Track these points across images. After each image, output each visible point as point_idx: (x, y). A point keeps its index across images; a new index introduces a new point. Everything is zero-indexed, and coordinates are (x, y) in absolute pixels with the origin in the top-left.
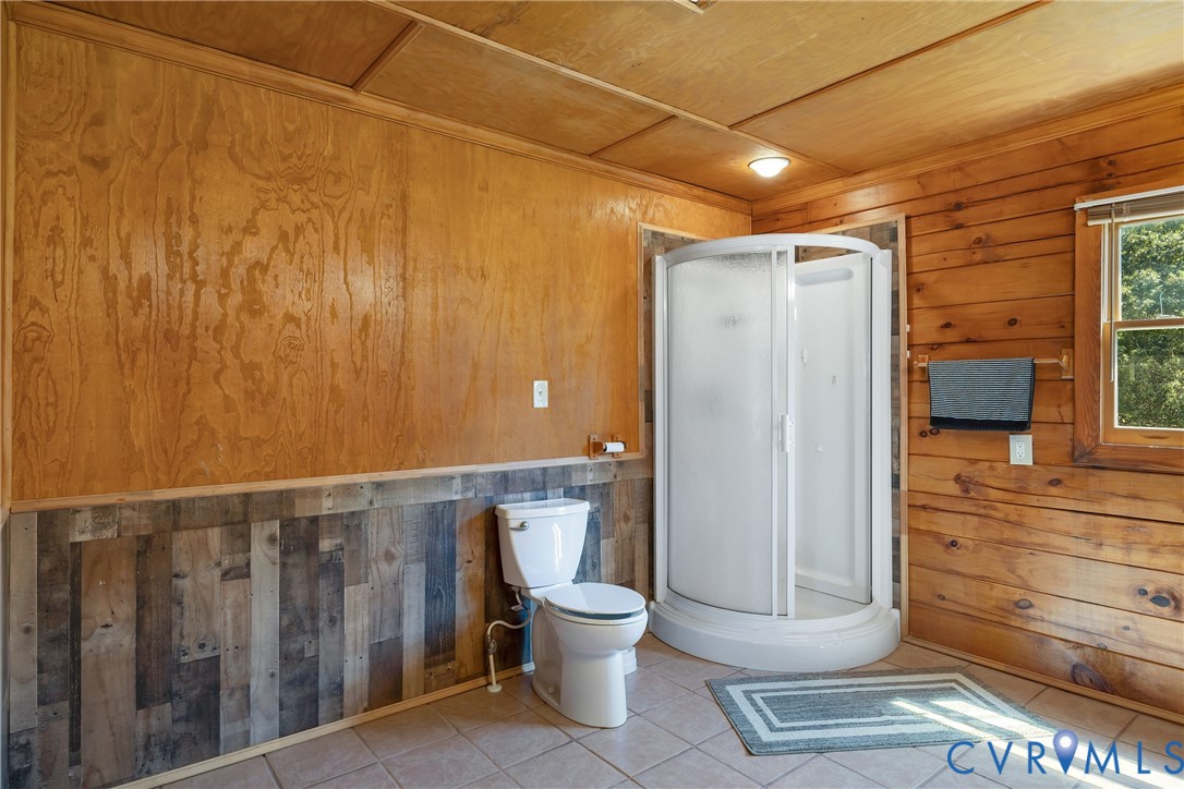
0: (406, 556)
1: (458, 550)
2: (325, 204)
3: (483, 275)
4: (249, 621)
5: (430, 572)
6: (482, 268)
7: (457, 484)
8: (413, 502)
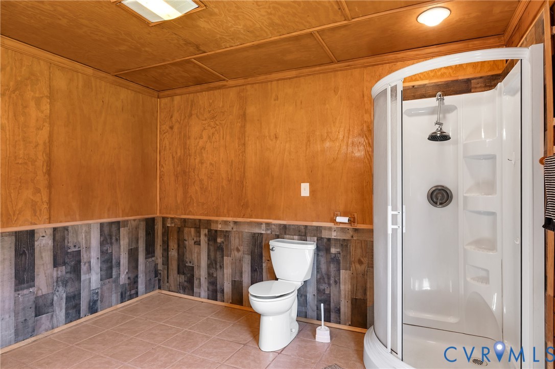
0: (244, 251)
1: (263, 254)
2: (220, 124)
3: (276, 138)
4: (200, 258)
5: (253, 260)
6: (275, 135)
7: (264, 226)
8: (247, 231)
